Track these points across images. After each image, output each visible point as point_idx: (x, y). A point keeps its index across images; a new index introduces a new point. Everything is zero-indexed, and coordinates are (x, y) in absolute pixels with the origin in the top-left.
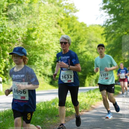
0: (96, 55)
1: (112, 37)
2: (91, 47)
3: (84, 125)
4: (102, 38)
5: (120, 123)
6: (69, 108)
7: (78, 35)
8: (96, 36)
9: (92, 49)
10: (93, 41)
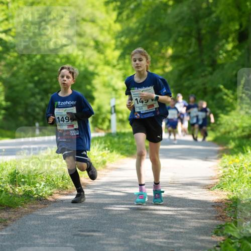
0: (92, 55)
1: (133, 11)
2: (80, 35)
3: (57, 227)
4: (107, 12)
5: (147, 218)
6: (20, 188)
7: (45, 4)
8: (93, 6)
9: (82, 40)
10: (84, 20)
